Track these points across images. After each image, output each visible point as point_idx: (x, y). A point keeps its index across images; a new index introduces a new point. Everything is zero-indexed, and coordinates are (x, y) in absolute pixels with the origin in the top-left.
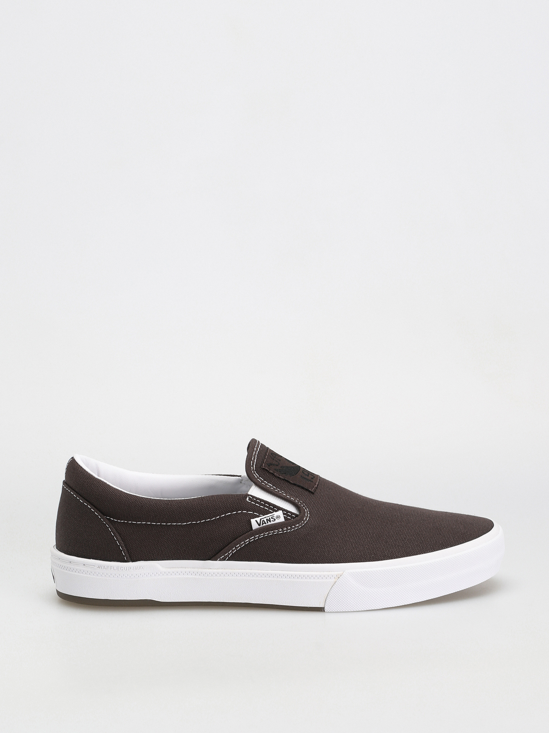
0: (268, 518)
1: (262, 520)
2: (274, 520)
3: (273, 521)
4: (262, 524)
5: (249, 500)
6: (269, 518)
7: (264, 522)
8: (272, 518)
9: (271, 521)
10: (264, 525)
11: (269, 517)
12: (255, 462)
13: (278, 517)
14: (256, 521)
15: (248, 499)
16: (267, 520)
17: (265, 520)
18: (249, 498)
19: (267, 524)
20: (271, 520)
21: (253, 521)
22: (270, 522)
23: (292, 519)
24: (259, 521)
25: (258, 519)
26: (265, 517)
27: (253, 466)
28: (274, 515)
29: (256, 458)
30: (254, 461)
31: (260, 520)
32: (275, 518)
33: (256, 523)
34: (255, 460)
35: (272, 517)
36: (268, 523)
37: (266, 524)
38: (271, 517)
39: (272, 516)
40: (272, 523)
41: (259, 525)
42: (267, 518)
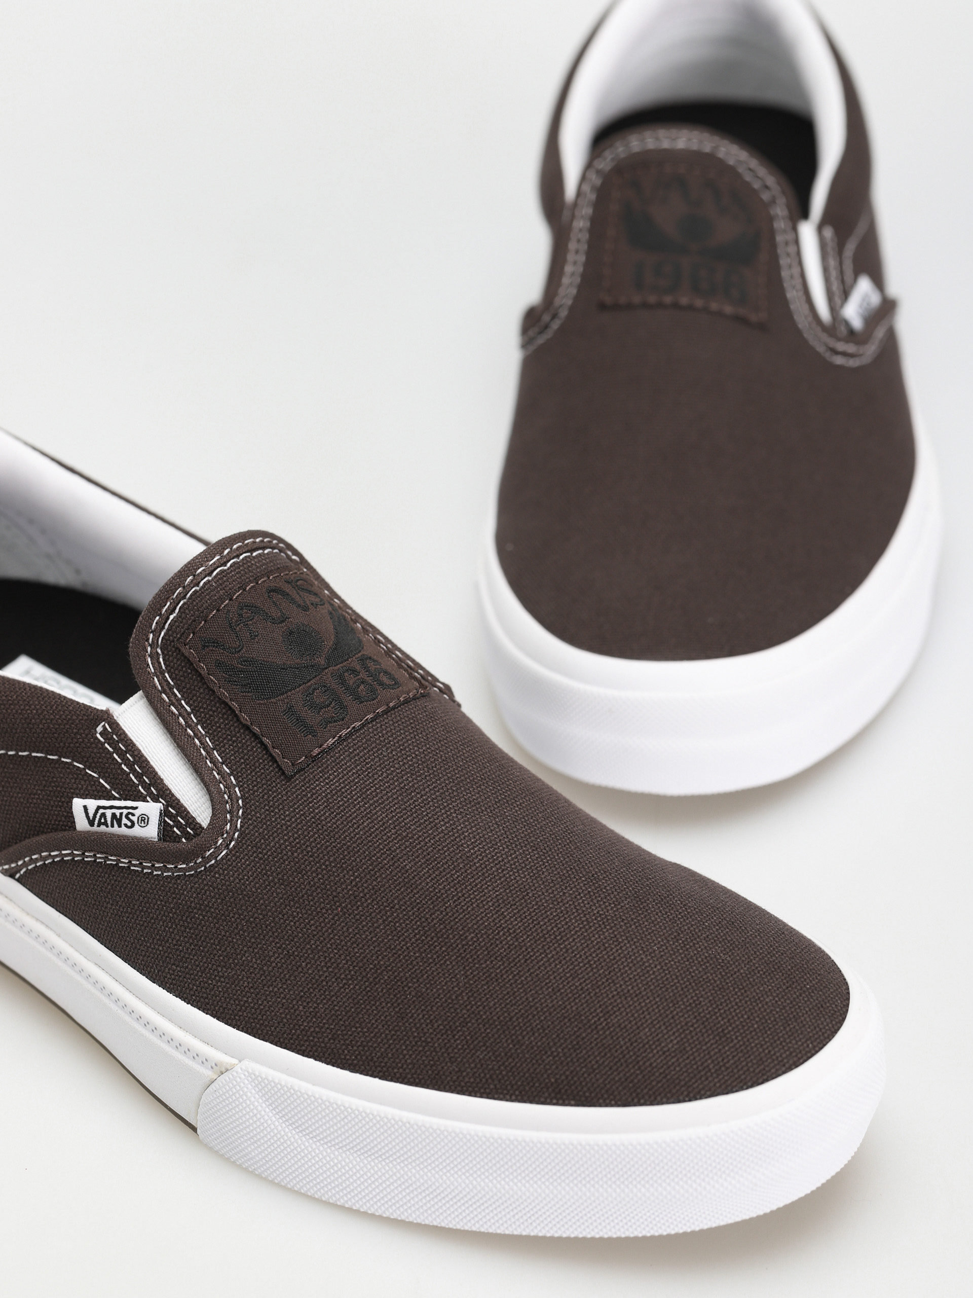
0: (118, 812)
1: (101, 811)
2: (129, 824)
3: (126, 825)
4: (99, 826)
5: (101, 734)
6: (121, 814)
7: (103, 821)
8: (127, 817)
9: (123, 826)
10: (103, 828)
11: (121, 811)
12: (169, 622)
13: (144, 820)
14: (85, 808)
15: (99, 729)
16: (114, 815)
17: (109, 813)
18: (104, 726)
19: (110, 829)
20: (124, 821)
21: (78, 804)
22: (120, 826)
23: (184, 840)
24: (94, 811)
25: (92, 804)
26: (111, 807)
27: (157, 633)
28: (136, 808)
29: (177, 611)
30: (168, 618)
31: (95, 808)
32: (135, 819)
33: (84, 815)
34: (172, 617)
35: (129, 813)
36: (112, 826)
37: (107, 826)
38: (125, 811)
39: (130, 811)
40: (124, 830)
41: (91, 823)
42: (114, 811)
